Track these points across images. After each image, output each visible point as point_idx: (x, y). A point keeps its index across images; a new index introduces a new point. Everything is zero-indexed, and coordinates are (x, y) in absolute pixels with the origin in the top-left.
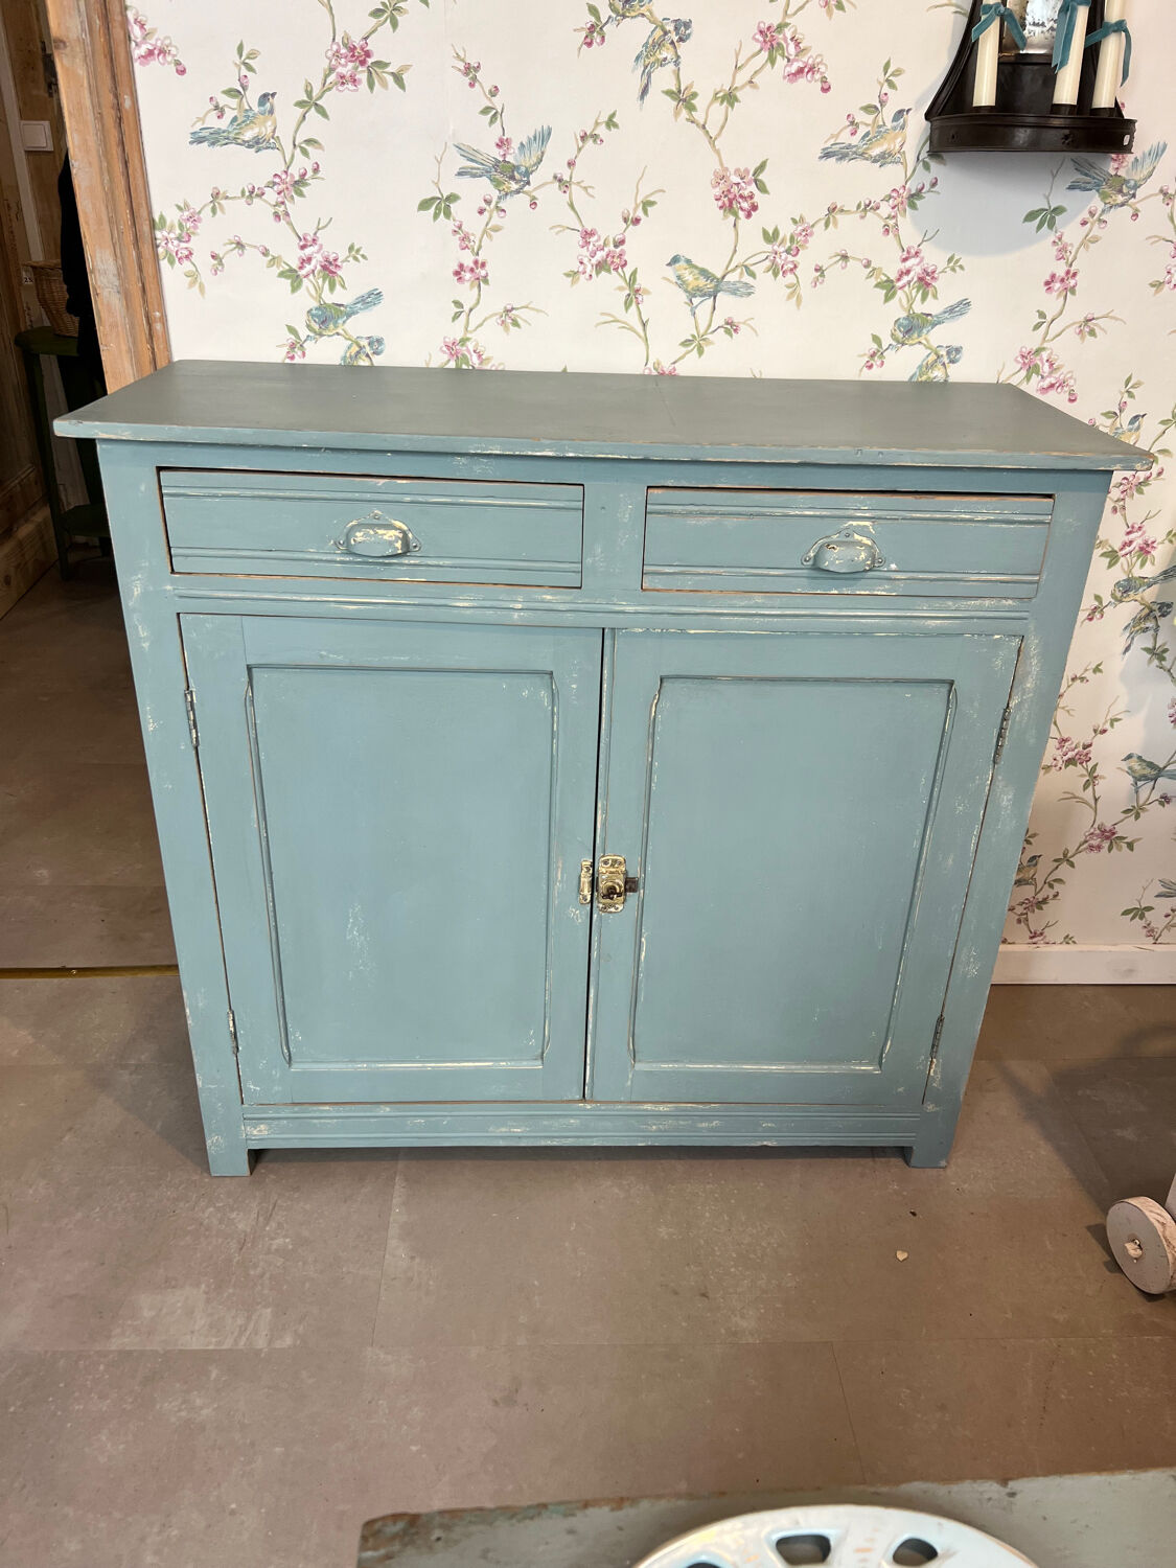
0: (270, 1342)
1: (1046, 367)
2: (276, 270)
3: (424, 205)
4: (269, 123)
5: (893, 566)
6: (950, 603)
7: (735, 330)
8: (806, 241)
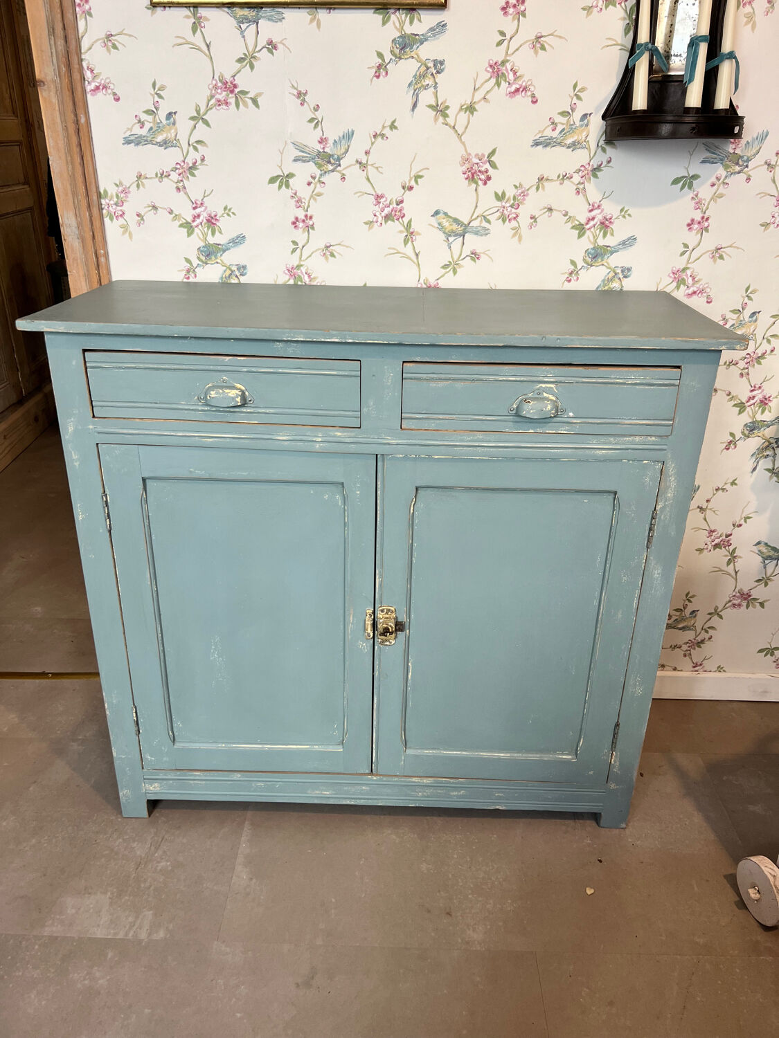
0: (150, 934)
1: (690, 279)
2: (177, 223)
3: (272, 180)
4: (173, 131)
5: (571, 414)
6: (612, 439)
7: (478, 258)
8: (524, 199)
